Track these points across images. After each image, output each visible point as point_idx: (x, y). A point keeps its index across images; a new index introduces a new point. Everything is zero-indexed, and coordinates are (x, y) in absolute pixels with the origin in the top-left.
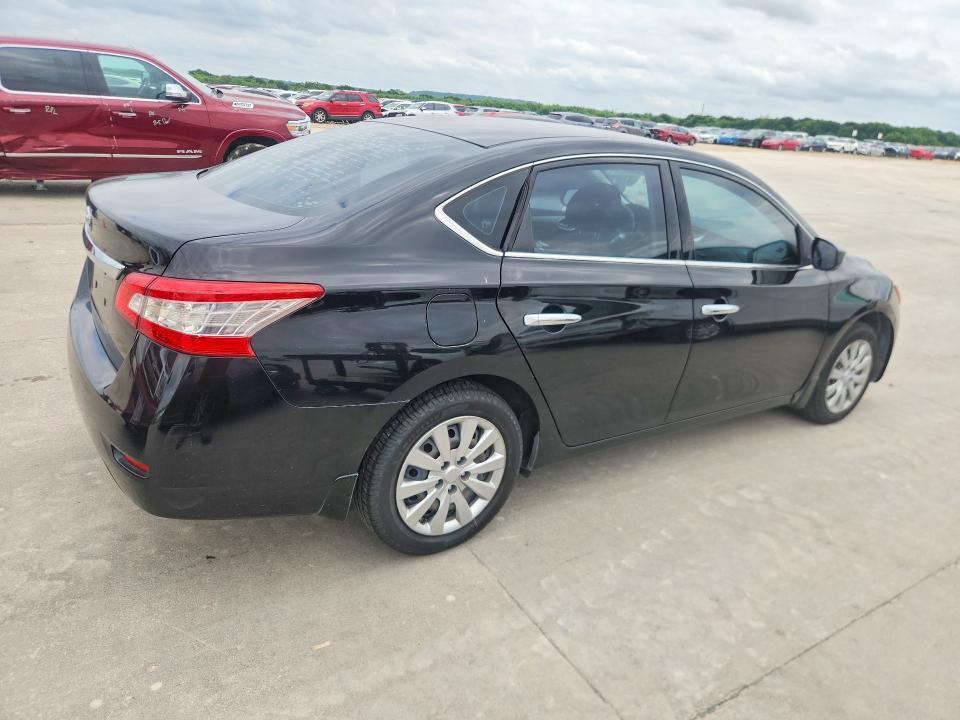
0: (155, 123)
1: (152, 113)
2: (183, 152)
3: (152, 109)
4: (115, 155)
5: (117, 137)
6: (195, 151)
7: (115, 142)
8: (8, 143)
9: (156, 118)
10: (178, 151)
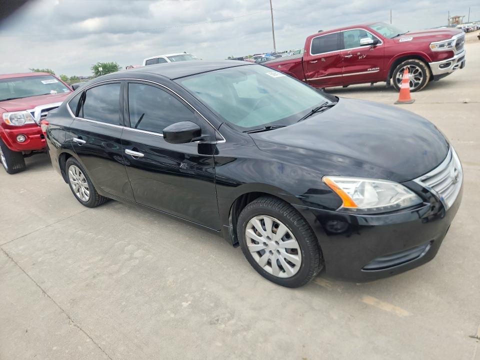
0: (360, 58)
1: (359, 54)
2: (371, 69)
3: (359, 52)
4: (344, 75)
5: (345, 67)
6: (376, 69)
7: (344, 69)
8: (311, 75)
9: (360, 55)
10: (368, 70)
